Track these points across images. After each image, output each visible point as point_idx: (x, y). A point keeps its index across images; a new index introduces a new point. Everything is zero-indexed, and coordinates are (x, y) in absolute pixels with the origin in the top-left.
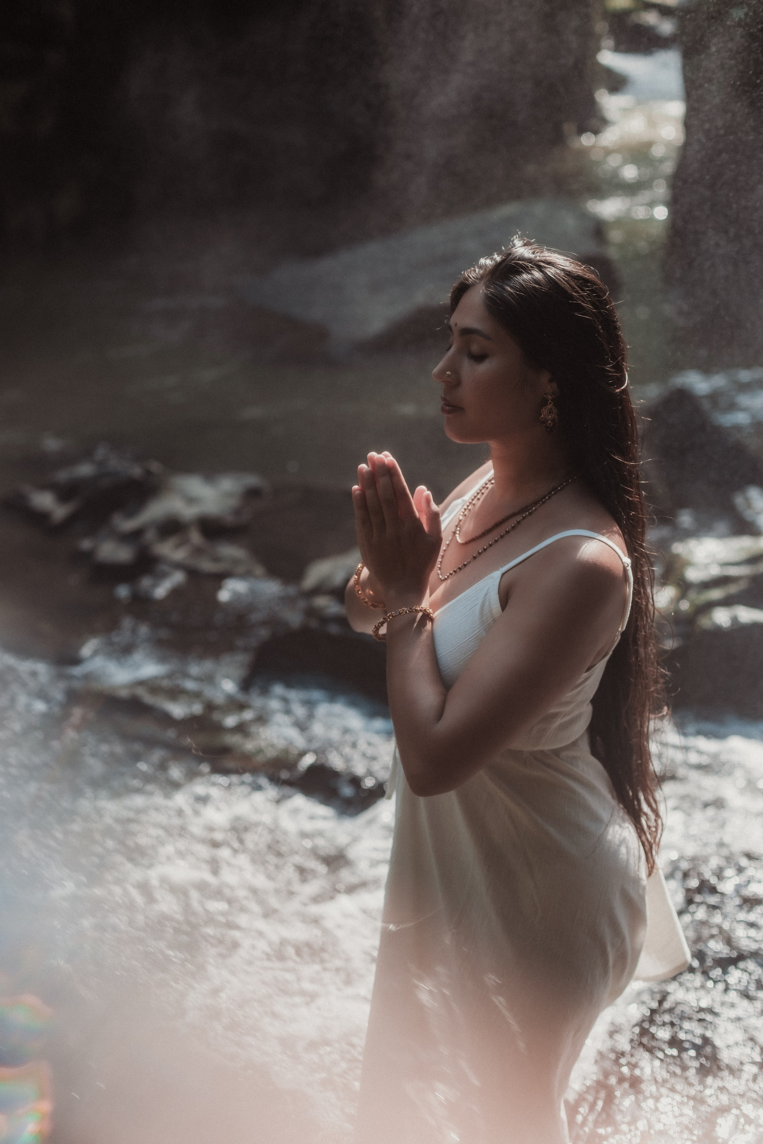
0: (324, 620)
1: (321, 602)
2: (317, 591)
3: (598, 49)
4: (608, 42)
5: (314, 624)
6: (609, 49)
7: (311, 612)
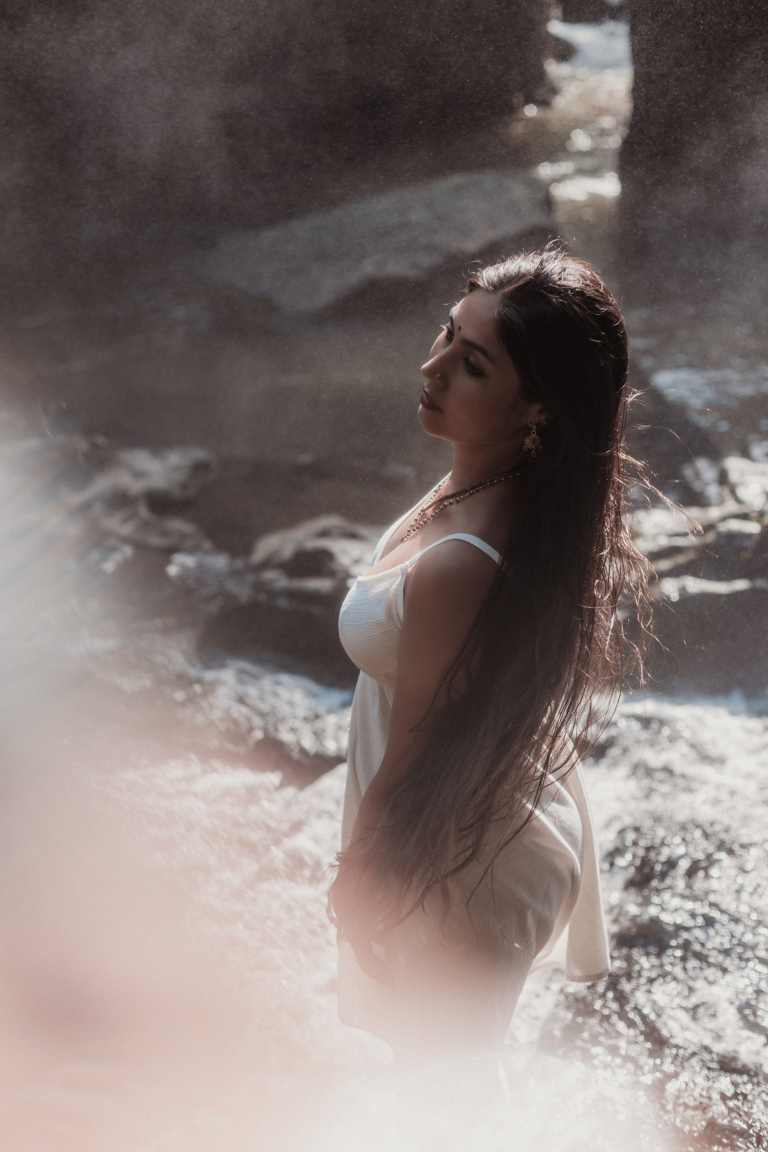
0: (273, 594)
1: (269, 575)
2: (266, 565)
3: (548, 20)
4: (556, 11)
5: (262, 597)
6: (557, 18)
7: (260, 586)
